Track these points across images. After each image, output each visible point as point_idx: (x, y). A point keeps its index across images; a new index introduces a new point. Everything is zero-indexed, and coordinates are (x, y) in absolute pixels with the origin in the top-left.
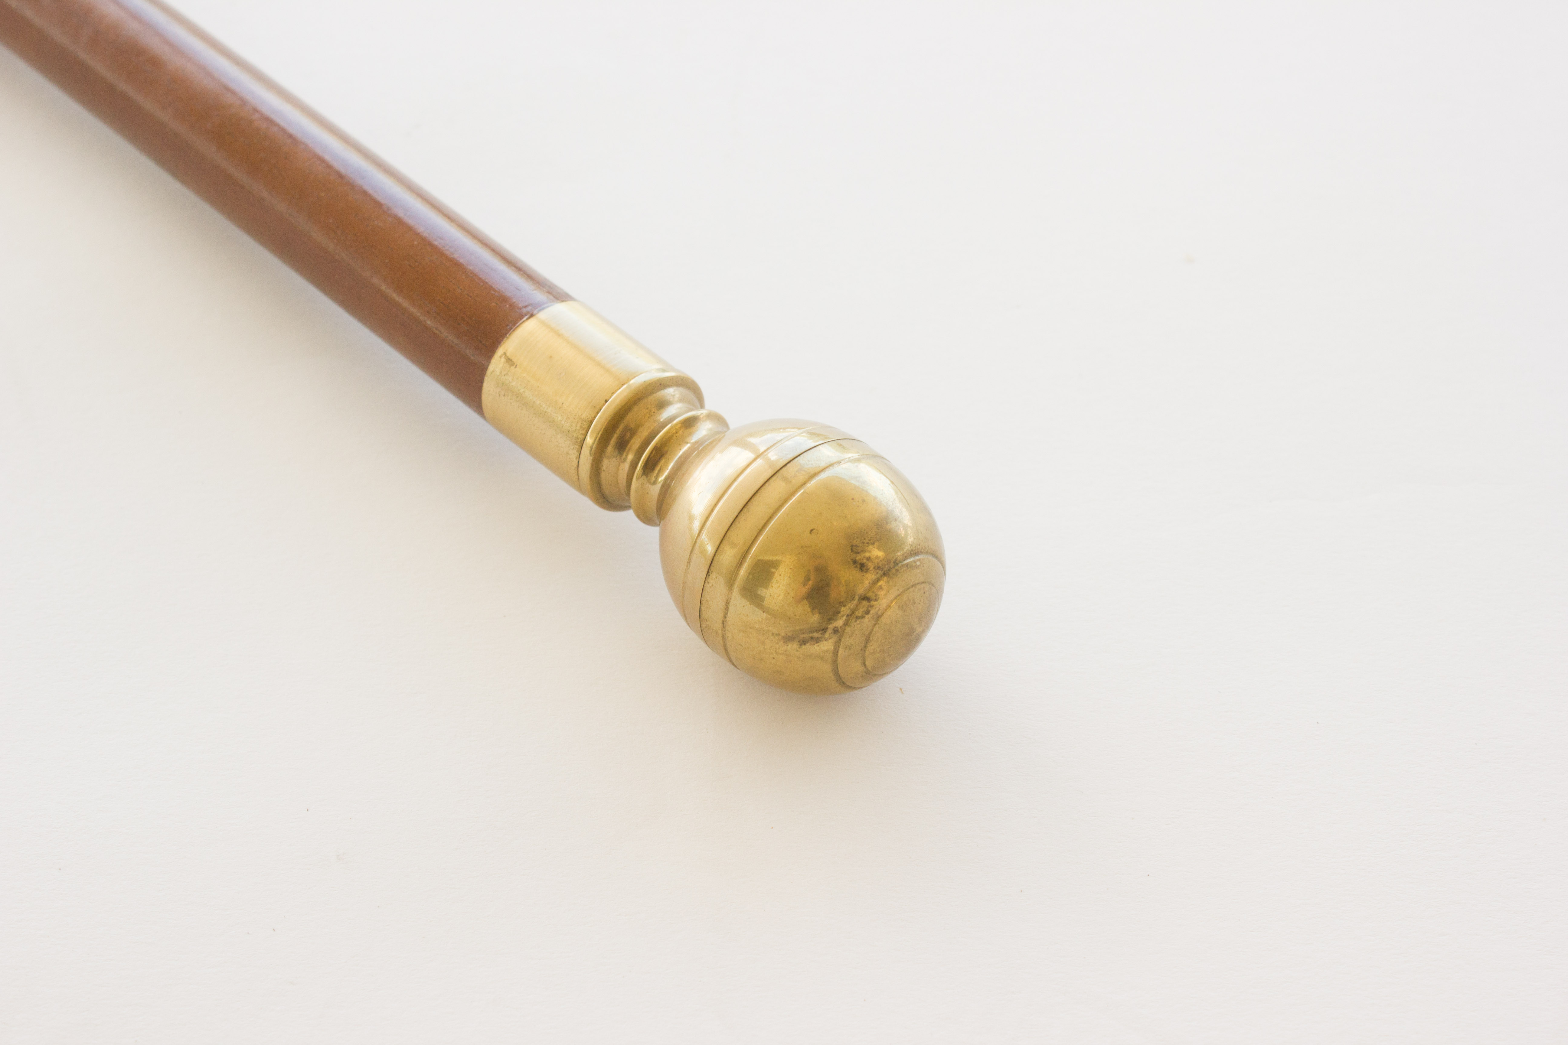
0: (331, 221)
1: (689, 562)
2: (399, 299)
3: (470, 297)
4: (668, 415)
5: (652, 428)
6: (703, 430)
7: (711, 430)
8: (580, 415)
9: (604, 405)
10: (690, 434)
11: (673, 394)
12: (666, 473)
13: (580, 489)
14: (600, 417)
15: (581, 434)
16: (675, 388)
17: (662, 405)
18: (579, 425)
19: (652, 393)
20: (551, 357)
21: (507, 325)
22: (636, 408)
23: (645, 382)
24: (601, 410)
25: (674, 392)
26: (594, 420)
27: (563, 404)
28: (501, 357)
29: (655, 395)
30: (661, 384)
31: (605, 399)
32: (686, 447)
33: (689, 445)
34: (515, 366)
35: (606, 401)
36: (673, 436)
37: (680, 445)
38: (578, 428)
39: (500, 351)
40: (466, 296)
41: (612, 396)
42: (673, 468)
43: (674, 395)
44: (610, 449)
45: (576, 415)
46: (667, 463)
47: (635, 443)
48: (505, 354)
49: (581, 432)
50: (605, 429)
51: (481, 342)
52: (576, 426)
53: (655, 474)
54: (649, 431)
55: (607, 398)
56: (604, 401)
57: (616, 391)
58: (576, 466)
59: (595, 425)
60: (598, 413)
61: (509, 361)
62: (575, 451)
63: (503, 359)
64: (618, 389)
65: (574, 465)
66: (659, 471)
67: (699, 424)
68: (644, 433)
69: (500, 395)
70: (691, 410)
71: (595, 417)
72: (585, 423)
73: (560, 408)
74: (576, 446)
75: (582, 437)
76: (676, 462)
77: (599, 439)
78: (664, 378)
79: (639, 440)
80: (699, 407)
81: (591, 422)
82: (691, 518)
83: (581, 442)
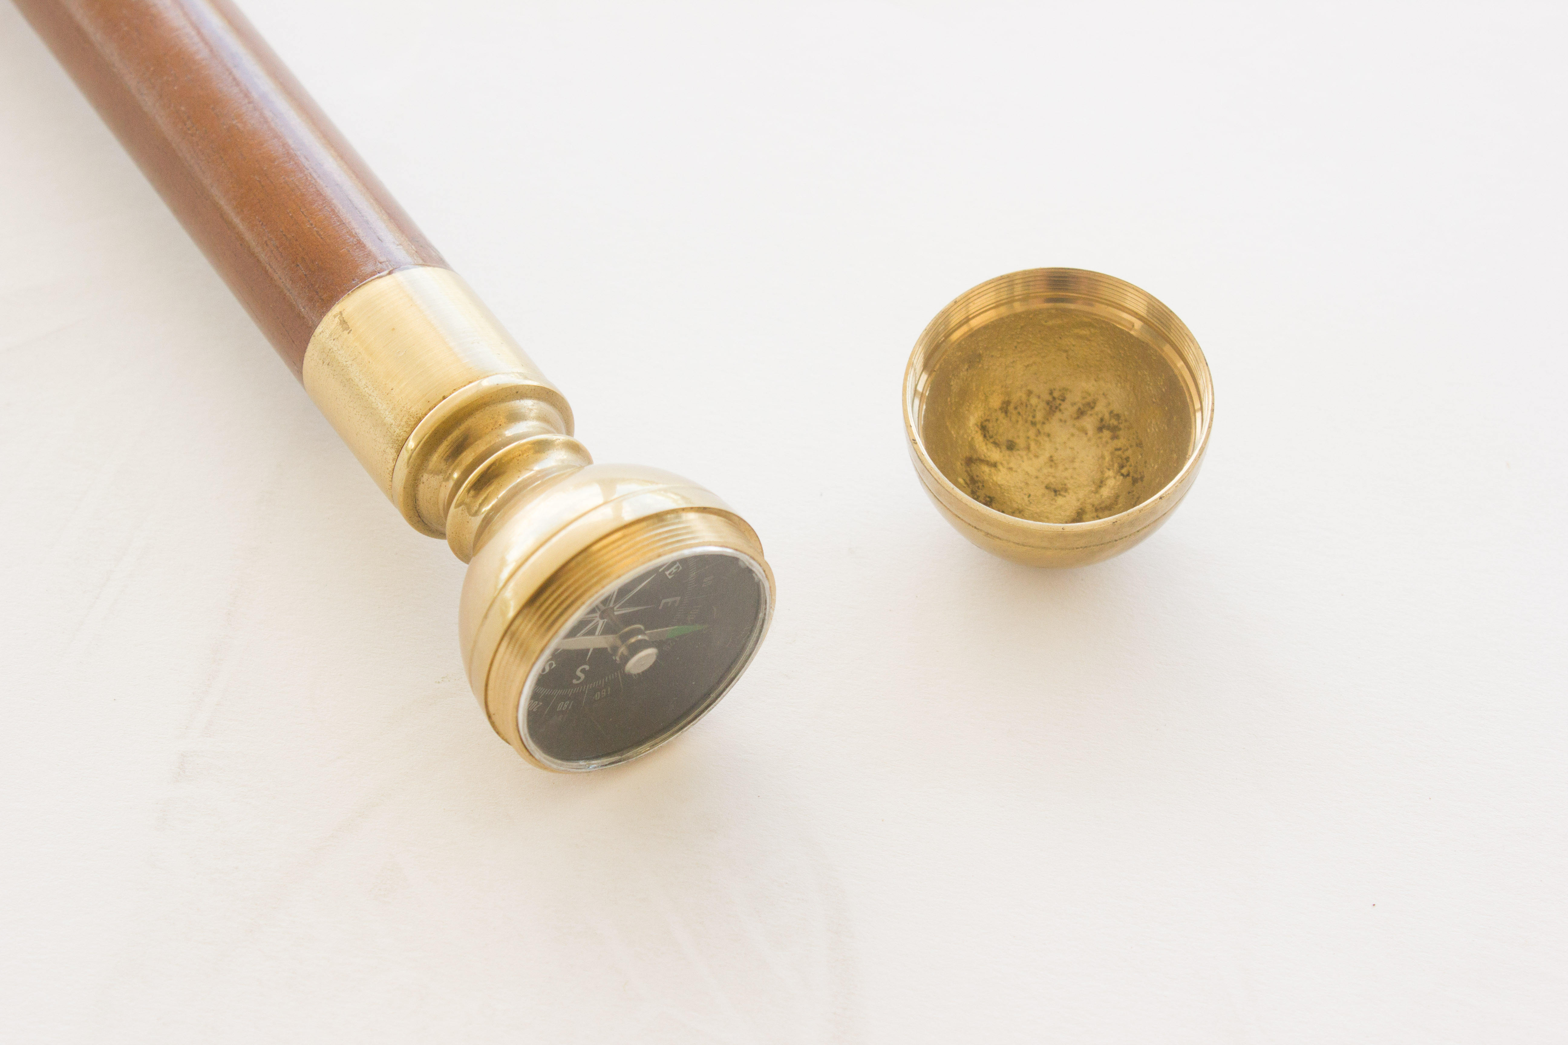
0: (183, 108)
1: (486, 617)
2: (236, 220)
3: (320, 235)
4: (517, 433)
5: (493, 443)
6: (555, 459)
7: (563, 461)
8: (409, 407)
9: (441, 401)
10: (536, 461)
11: (531, 407)
12: (494, 502)
13: (392, 498)
14: (432, 416)
15: (405, 431)
16: (536, 401)
17: (514, 417)
18: (405, 419)
19: (503, 400)
20: (393, 329)
21: (353, 280)
22: (478, 415)
23: (497, 384)
24: (435, 407)
25: (533, 405)
26: (424, 417)
27: (392, 389)
28: (335, 316)
29: (507, 404)
30: (518, 393)
31: (443, 395)
32: (527, 475)
33: (532, 473)
34: (348, 331)
35: (444, 398)
36: (514, 458)
37: (519, 471)
38: (403, 423)
39: (336, 309)
40: (315, 233)
41: (453, 393)
42: (503, 497)
43: (532, 410)
44: (435, 458)
45: (404, 407)
46: (498, 490)
47: (468, 457)
48: (341, 313)
49: (405, 429)
50: (433, 432)
51: (317, 293)
52: (401, 420)
53: (480, 501)
54: (488, 446)
55: (445, 394)
56: (441, 397)
57: (459, 388)
58: (390, 469)
59: (423, 424)
60: (430, 410)
61: (343, 323)
62: (393, 451)
63: (337, 320)
64: (462, 387)
65: (389, 467)
66: (486, 498)
67: (550, 452)
68: (480, 447)
69: (323, 363)
70: (549, 432)
71: (426, 414)
72: (412, 419)
73: (388, 394)
74: (395, 445)
75: (405, 435)
76: (510, 489)
77: (425, 443)
78: (523, 385)
79: (473, 454)
80: (563, 429)
81: (420, 420)
82: (503, 562)
83: (402, 441)
